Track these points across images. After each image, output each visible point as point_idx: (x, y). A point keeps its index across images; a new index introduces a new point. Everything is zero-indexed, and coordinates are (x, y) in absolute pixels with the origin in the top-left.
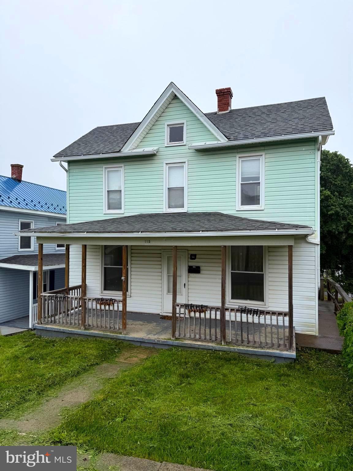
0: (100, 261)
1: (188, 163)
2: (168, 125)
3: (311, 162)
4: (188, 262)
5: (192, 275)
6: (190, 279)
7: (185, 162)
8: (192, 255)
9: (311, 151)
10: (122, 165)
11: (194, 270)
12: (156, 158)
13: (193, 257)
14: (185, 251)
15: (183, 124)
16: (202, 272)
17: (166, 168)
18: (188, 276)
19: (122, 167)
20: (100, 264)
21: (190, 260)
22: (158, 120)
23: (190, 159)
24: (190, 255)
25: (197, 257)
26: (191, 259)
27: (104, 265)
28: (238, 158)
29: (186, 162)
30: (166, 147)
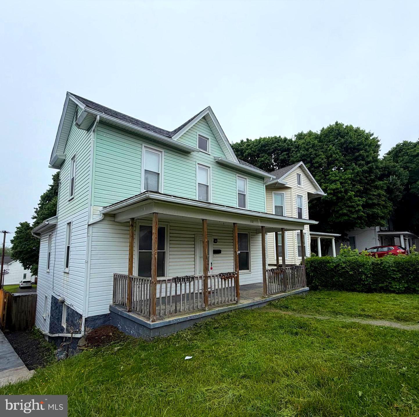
1: (211, 169)
2: (199, 135)
4: (213, 245)
6: (214, 259)
7: (209, 167)
8: (215, 240)
11: (217, 252)
12: (189, 155)
13: (216, 241)
14: (211, 236)
15: (208, 139)
16: (222, 253)
17: (197, 166)
18: (214, 255)
19: (161, 152)
23: (213, 166)
24: (213, 240)
25: (218, 240)
26: (215, 242)
27: (139, 250)
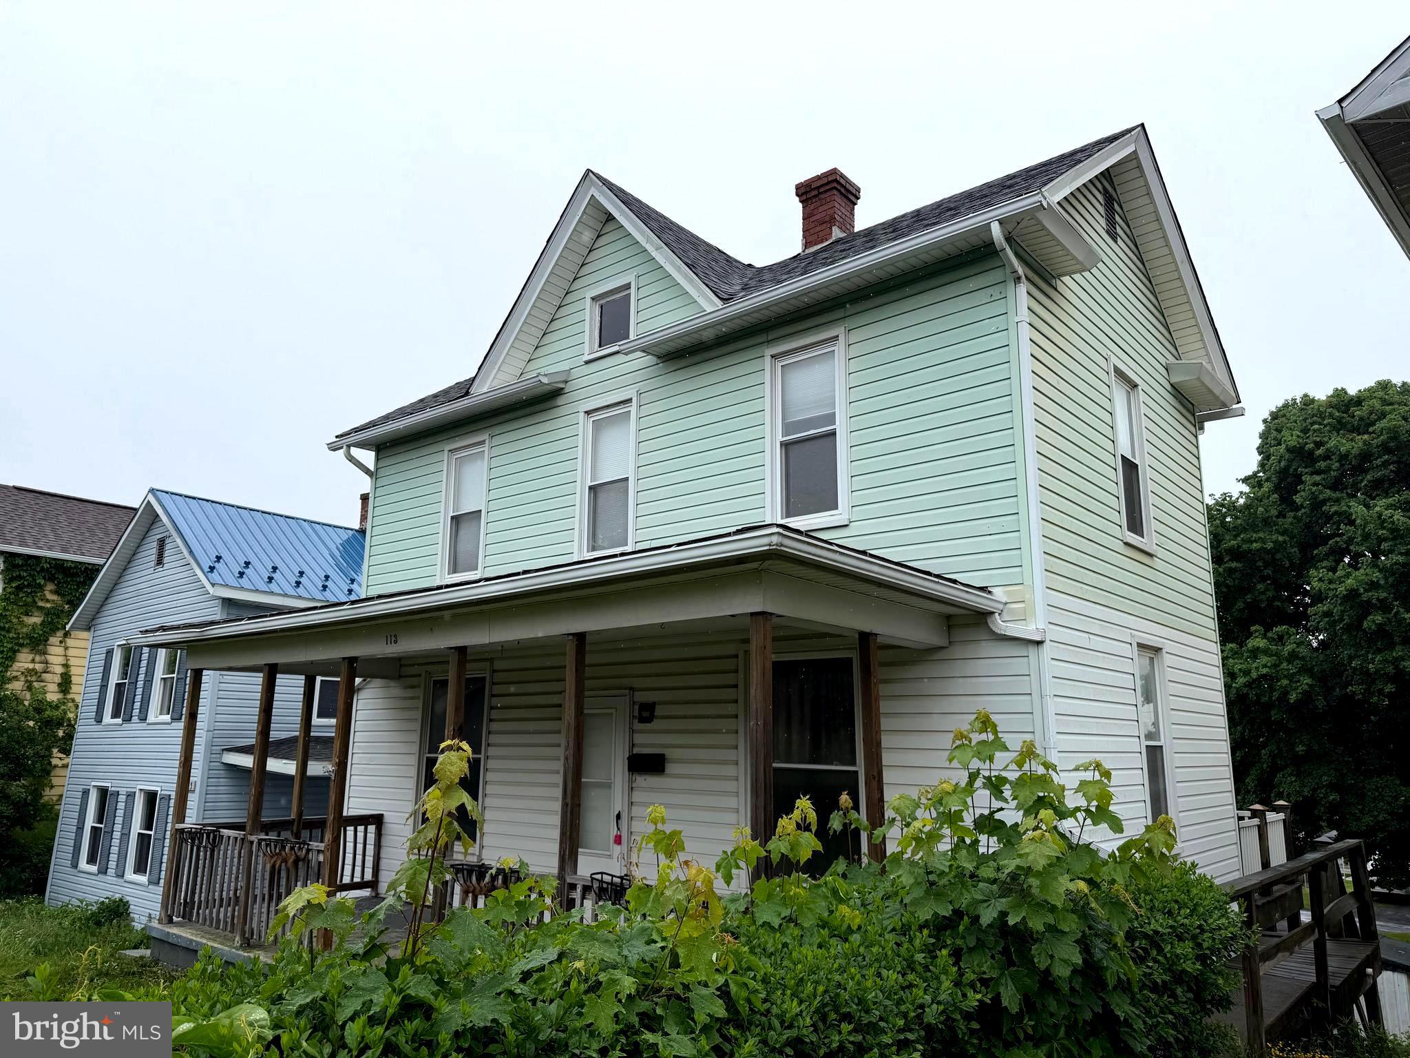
0: (416, 737)
1: (639, 400)
2: (593, 299)
3: (993, 329)
4: (632, 731)
5: (642, 781)
6: (637, 796)
7: (630, 400)
8: (643, 707)
9: (995, 291)
10: (484, 436)
11: (646, 764)
12: (561, 400)
13: (646, 714)
14: (623, 691)
15: (628, 286)
16: (671, 768)
17: (584, 427)
18: (631, 781)
19: (483, 442)
20: (415, 748)
21: (638, 726)
22: (570, 290)
23: (643, 386)
24: (637, 707)
25: (659, 711)
26: (643, 720)
27: (429, 753)
28: (768, 359)
29: (634, 400)
30: (587, 362)
